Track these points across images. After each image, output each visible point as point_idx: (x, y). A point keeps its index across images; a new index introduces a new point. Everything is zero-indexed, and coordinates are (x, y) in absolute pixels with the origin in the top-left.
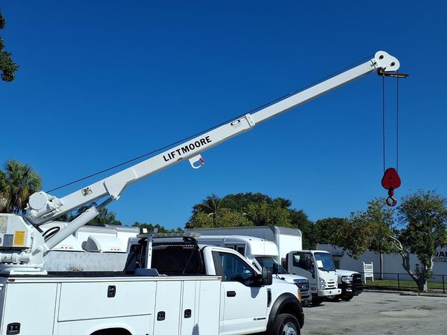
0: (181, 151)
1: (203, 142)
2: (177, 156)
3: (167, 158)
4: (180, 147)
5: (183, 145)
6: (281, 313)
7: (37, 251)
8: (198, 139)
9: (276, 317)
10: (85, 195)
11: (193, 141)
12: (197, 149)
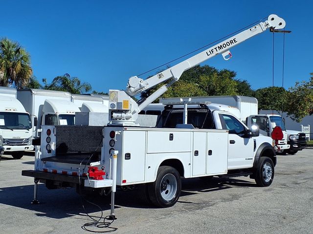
0: (217, 49)
1: (231, 42)
2: (215, 52)
3: (209, 53)
4: (217, 46)
5: (219, 45)
6: (262, 156)
7: (134, 112)
8: (228, 40)
9: (259, 159)
10: (160, 78)
11: (225, 42)
12: (228, 47)
